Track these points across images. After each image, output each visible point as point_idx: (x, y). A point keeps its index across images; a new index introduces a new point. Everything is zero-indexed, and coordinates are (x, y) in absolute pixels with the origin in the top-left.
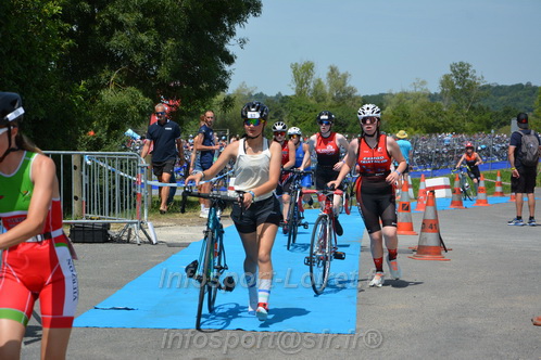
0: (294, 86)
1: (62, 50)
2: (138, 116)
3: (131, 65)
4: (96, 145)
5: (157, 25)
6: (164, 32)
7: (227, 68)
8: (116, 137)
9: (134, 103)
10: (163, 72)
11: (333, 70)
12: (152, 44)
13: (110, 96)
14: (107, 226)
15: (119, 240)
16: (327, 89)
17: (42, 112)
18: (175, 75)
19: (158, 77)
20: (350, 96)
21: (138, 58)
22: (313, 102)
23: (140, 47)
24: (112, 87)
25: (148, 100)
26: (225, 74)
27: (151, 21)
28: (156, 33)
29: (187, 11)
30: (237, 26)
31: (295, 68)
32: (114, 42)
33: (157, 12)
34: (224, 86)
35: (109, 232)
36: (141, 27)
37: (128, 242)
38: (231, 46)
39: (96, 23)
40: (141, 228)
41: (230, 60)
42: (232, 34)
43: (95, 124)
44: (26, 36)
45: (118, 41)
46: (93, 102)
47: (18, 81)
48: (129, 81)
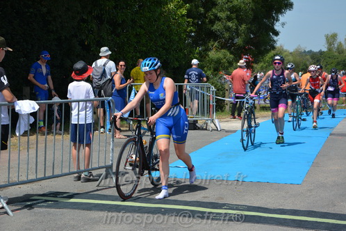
0: (326, 46)
2: (226, 64)
5: (237, 18)
6: (240, 21)
7: (275, 38)
9: (225, 58)
12: (234, 27)
13: (213, 54)
14: (196, 121)
15: (202, 129)
16: (344, 47)
17: (177, 63)
19: (238, 44)
21: (227, 35)
22: (336, 54)
23: (228, 29)
24: (214, 50)
25: (232, 56)
26: (274, 41)
27: (234, 16)
28: (236, 21)
29: (252, 10)
30: (280, 16)
31: (327, 37)
32: (215, 27)
33: (237, 11)
35: (197, 125)
36: (229, 19)
37: (206, 129)
38: (277, 27)
39: (206, 18)
40: (213, 122)
41: (277, 34)
42: (277, 20)
43: (205, 69)
44: (169, 26)
45: (217, 27)
46: (205, 58)
47: (164, 49)
48: (223, 46)
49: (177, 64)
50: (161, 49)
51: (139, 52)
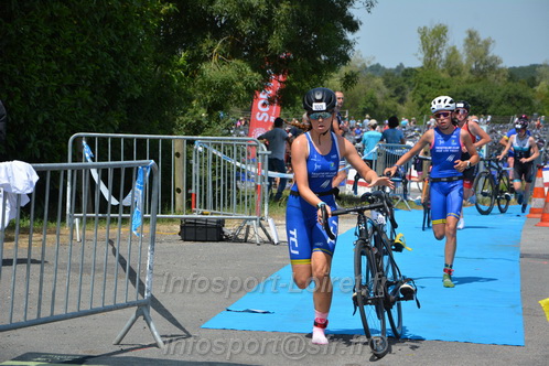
0: (422, 56)
1: (161, 15)
2: (244, 95)
3: (237, 33)
4: (196, 129)
7: (349, 36)
8: (218, 120)
9: (241, 79)
10: (275, 42)
11: (472, 35)
12: (263, 8)
13: (213, 70)
14: (221, 223)
15: (235, 239)
16: (464, 58)
18: (288, 45)
19: (269, 47)
20: (492, 68)
21: (246, 26)
22: (445, 76)
23: (248, 12)
24: (215, 59)
25: (257, 75)
26: (348, 44)
31: (423, 33)
32: (218, 5)
34: (345, 59)
35: (224, 229)
37: (246, 241)
38: (356, 11)
40: (261, 225)
41: (353, 26)
43: (194, 103)
45: (223, 5)
46: (193, 77)
47: (112, 53)
48: (234, 52)
49: (138, 90)
50: (105, 55)
51: (56, 60)
